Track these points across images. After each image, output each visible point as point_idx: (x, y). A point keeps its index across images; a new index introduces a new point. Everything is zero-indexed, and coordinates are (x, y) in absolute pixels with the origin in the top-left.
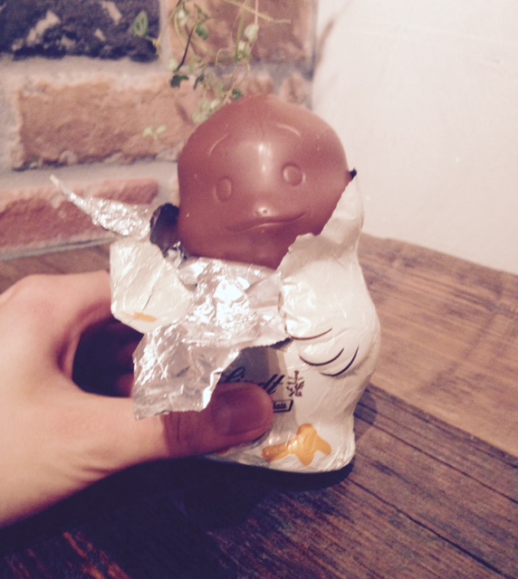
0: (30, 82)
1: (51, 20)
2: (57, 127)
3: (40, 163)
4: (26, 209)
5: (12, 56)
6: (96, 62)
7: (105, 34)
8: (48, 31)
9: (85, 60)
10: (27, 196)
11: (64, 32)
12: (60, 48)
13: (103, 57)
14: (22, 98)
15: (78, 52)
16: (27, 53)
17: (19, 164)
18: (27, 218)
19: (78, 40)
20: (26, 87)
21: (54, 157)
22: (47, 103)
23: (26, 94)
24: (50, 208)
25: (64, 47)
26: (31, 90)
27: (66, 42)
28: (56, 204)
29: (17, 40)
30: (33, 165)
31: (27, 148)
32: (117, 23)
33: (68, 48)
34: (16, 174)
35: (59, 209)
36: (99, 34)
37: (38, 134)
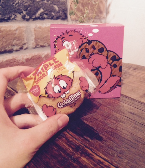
0: (37, 26)
1: (42, 10)
2: (43, 37)
3: (39, 46)
4: (36, 58)
5: (32, 20)
6: (52, 20)
7: (54, 14)
8: (41, 13)
9: (50, 20)
10: (36, 54)
11: (45, 13)
12: (44, 17)
13: (54, 19)
14: (35, 30)
15: (48, 18)
16: (36, 19)
17: (34, 47)
18: (36, 60)
19: (48, 15)
20: (36, 28)
21: (42, 45)
22: (41, 31)
23: (36, 29)
24: (42, 57)
25: (45, 17)
26: (37, 28)
27: (45, 16)
28: (43, 56)
29: (33, 16)
30: (37, 47)
31: (36, 42)
32: (57, 11)
33: (45, 18)
34: (34, 49)
35: (44, 58)
36: (53, 13)
37: (39, 39)
